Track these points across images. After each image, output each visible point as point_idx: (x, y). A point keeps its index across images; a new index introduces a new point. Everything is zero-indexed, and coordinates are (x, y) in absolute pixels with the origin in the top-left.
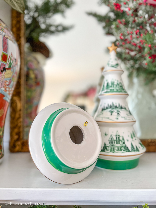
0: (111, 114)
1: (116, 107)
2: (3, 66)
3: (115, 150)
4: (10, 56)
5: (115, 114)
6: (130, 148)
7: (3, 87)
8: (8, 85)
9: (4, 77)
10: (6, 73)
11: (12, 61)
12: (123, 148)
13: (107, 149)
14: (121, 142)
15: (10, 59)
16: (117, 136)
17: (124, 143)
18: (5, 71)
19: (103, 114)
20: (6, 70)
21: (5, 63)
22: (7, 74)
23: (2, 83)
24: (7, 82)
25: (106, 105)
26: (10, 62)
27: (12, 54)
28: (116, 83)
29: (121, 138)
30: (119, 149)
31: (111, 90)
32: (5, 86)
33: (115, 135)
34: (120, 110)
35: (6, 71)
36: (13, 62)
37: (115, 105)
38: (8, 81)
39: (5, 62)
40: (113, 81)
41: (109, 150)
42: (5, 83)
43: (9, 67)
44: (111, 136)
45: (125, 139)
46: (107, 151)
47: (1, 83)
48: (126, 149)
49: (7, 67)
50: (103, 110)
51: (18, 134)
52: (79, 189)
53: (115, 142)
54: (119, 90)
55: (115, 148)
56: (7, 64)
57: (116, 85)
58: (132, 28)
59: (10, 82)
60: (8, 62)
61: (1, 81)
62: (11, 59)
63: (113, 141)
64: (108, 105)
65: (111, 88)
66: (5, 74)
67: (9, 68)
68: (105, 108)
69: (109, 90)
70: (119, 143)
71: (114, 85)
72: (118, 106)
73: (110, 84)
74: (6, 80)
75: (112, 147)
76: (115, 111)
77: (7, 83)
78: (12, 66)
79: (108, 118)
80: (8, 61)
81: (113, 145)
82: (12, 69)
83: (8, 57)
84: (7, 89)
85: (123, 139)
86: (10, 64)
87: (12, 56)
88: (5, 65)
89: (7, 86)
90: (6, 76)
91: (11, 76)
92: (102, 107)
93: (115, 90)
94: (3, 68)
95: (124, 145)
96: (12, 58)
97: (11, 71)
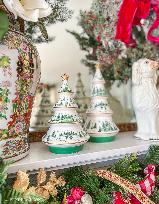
0: (102, 109)
1: (104, 105)
3: (107, 130)
5: (104, 109)
6: (114, 129)
12: (110, 129)
14: (109, 126)
16: (106, 122)
17: (110, 126)
19: (96, 109)
25: (98, 104)
28: (102, 90)
29: (108, 123)
30: (109, 129)
31: (100, 94)
33: (105, 121)
34: (106, 106)
37: (103, 103)
40: (101, 88)
41: (103, 131)
44: (103, 122)
45: (110, 123)
46: (102, 131)
48: (112, 129)
52: (98, 152)
53: (106, 126)
54: (105, 94)
55: (106, 129)
57: (103, 91)
58: (107, 53)
63: (104, 125)
64: (99, 103)
65: (100, 93)
68: (97, 105)
69: (99, 94)
70: (108, 126)
71: (101, 91)
72: (104, 104)
73: (99, 90)
75: (105, 129)
76: (104, 107)
79: (101, 111)
81: (105, 128)
85: (109, 124)
92: (95, 104)
93: (103, 94)
95: (110, 127)
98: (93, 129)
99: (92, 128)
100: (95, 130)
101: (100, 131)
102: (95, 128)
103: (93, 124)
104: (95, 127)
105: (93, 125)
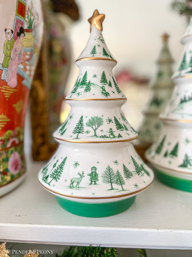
2: (20, 26)
4: (30, 8)
7: (22, 63)
8: (28, 60)
9: (23, 46)
10: (25, 37)
11: (32, 18)
13: (190, 163)
15: (29, 13)
18: (23, 34)
19: (182, 108)
20: (25, 33)
21: (22, 20)
22: (26, 40)
23: (19, 57)
24: (27, 54)
26: (29, 17)
27: (32, 4)
32: (24, 61)
35: (25, 35)
36: (34, 19)
38: (29, 53)
39: (22, 17)
42: (24, 56)
43: (28, 27)
47: (18, 55)
49: (26, 27)
50: (183, 101)
51: (43, 136)
56: (26, 21)
59: (31, 56)
60: (28, 18)
61: (18, 53)
62: (31, 13)
66: (24, 40)
67: (29, 30)
68: (187, 98)
74: (26, 52)
77: (28, 57)
78: (33, 26)
80: (26, 16)
82: (33, 32)
83: (27, 9)
84: (28, 67)
86: (31, 23)
87: (32, 7)
88: (22, 24)
89: (27, 62)
90: (25, 44)
91: (31, 44)
92: (182, 96)
94: (19, 29)
96: (33, 11)
97: (32, 34)
98: (169, 158)
99: (166, 155)
100: (172, 160)
101: (184, 165)
102: (174, 157)
103: (169, 144)
104: (174, 153)
105: (171, 148)
